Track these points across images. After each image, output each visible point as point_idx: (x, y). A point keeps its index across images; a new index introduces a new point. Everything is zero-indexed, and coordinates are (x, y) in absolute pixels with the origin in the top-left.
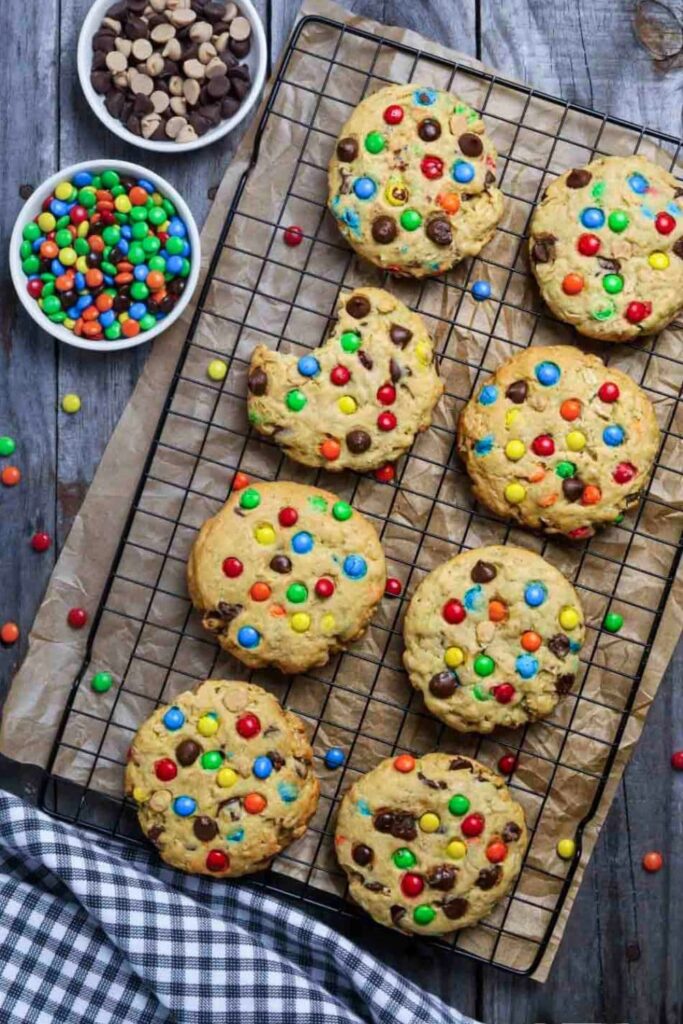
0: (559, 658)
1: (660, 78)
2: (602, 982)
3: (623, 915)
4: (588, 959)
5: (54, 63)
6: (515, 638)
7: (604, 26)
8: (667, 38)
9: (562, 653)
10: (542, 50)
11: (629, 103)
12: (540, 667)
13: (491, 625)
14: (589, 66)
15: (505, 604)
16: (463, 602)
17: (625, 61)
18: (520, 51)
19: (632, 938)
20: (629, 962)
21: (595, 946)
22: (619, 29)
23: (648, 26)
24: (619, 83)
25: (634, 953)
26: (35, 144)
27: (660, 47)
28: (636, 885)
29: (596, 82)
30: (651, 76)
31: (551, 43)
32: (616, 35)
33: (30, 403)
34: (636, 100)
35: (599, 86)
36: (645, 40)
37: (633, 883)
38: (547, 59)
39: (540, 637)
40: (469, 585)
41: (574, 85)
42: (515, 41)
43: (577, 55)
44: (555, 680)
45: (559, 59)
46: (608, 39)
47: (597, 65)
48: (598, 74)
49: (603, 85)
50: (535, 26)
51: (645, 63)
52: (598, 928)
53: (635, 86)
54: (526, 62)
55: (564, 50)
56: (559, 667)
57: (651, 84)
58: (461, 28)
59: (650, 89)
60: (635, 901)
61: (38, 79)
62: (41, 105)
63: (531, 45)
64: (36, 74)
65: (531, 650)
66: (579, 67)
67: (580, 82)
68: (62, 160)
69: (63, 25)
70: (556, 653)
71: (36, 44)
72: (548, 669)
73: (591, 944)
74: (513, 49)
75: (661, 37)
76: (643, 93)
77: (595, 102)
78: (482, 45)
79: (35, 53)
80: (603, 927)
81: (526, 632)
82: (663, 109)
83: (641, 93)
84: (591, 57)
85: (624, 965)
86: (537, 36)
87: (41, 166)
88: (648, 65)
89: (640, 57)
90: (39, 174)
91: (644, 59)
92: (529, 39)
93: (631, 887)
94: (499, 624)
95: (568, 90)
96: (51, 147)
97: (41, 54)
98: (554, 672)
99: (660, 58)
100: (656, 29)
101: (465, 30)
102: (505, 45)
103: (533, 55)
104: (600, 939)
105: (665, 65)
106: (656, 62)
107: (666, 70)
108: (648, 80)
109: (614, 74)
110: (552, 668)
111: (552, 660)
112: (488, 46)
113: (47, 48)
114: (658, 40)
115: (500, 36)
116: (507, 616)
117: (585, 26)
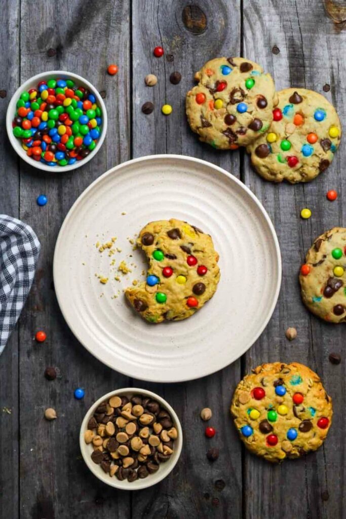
0: (324, 150)
1: (338, 33)
2: (308, 512)
3: (319, 476)
4: (301, 500)
5: (17, 26)
6: (305, 135)
7: (309, 5)
8: (342, 12)
9: (326, 148)
10: (276, 18)
11: (322, 46)
12: (313, 152)
13: (294, 126)
14: (301, 26)
15: (303, 116)
16: (283, 111)
17: (319, 24)
18: (263, 19)
19: (324, 488)
20: (323, 501)
21: (305, 492)
22: (317, 7)
23: (332, 5)
24: (316, 35)
25: (325, 497)
26: (7, 69)
27: (338, 16)
28: (327, 460)
29: (304, 35)
30: (333, 31)
31: (280, 14)
32: (314, 10)
33: (5, 206)
34: (326, 44)
35: (306, 37)
36: (330, 12)
37: (325, 459)
38: (279, 23)
39: (317, 138)
40: (287, 103)
41: (292, 36)
42: (261, 13)
43: (294, 21)
44: (320, 161)
45: (285, 23)
46: (311, 12)
47: (305, 26)
48: (305, 31)
49: (308, 37)
50: (272, 6)
51: (330, 24)
52: (306, 483)
53: (325, 37)
54: (267, 24)
55: (288, 18)
56: (323, 155)
57: (333, 36)
58: (232, 6)
59: (333, 39)
60: (326, 468)
61: (9, 34)
62: (11, 48)
63: (270, 15)
64: (8, 32)
65: (311, 142)
66: (295, 27)
67: (296, 35)
68: (22, 77)
69: (22, 5)
70: (323, 148)
71: (7, 15)
72: (318, 154)
73: (302, 492)
74: (260, 17)
75: (339, 11)
76: (329, 41)
77: (304, 45)
78: (244, 16)
79: (8, 21)
80: (309, 482)
81: (311, 133)
82: (340, 49)
83: (328, 41)
84: (301, 22)
85: (320, 502)
86: (273, 11)
87: (11, 81)
88: (332, 25)
89: (328, 22)
90: (9, 84)
91: (329, 23)
92: (268, 12)
93: (323, 461)
94: (298, 127)
95: (289, 39)
96: (16, 70)
97: (10, 21)
98: (320, 156)
99: (338, 22)
100: (336, 7)
101: (235, 7)
102: (256, 15)
103: (270, 21)
104: (307, 488)
105: (341, 26)
106: (336, 24)
107: (341, 29)
108: (331, 34)
109: (314, 30)
110: (320, 154)
111: (321, 150)
112: (247, 16)
113: (13, 18)
114: (337, 12)
115: (253, 10)
116: (303, 123)
117: (298, 5)
